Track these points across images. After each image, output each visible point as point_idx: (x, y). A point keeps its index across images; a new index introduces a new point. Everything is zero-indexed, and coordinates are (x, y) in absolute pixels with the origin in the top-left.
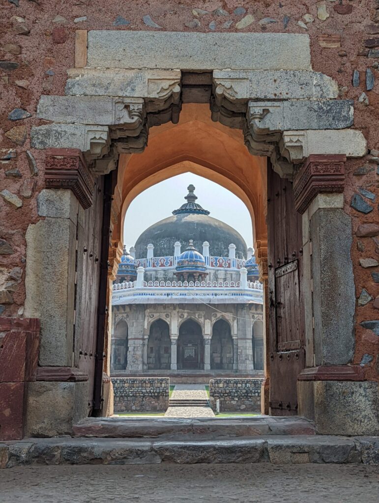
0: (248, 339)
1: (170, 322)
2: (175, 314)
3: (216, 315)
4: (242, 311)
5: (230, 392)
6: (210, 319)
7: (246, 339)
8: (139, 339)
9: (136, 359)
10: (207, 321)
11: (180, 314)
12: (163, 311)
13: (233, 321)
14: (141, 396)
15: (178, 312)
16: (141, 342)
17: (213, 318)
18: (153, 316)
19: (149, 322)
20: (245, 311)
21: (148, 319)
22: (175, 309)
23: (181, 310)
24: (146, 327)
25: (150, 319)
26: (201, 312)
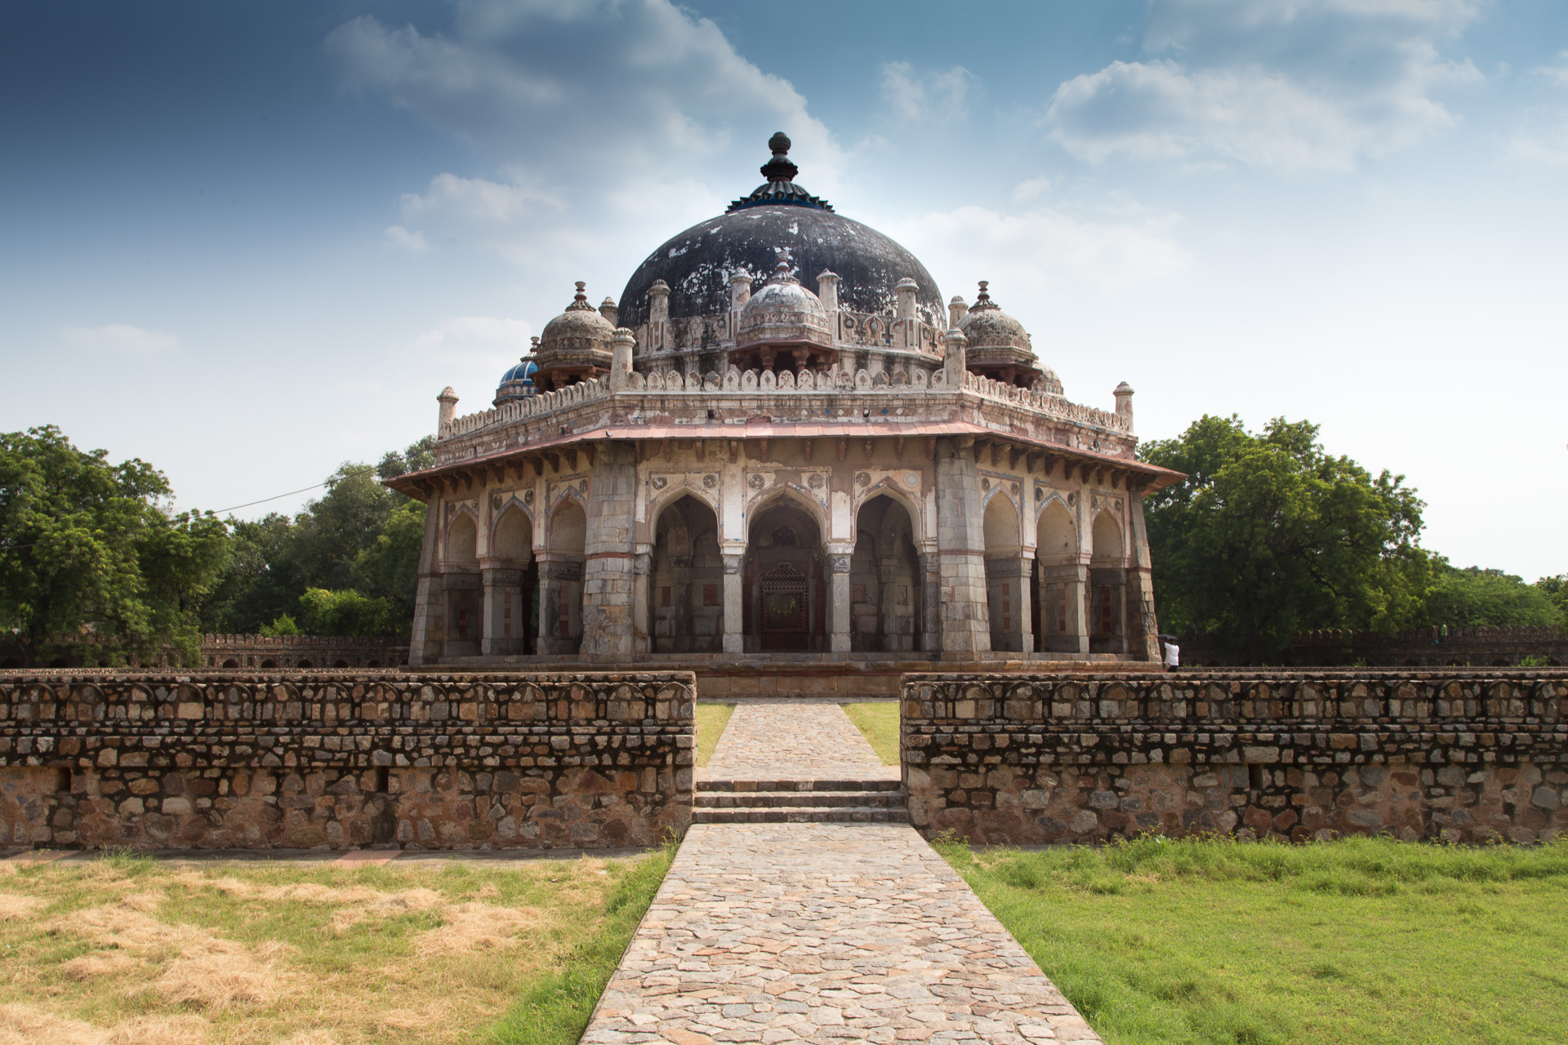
0: (973, 552)
1: (720, 503)
2: (733, 476)
3: (868, 478)
4: (952, 463)
5: (1014, 746)
6: (849, 492)
7: (965, 552)
8: (622, 555)
9: (610, 619)
10: (839, 497)
11: (750, 476)
12: (696, 465)
13: (924, 495)
14: (544, 768)
15: (745, 469)
16: (626, 564)
17: (858, 489)
18: (665, 483)
19: (651, 504)
20: (963, 463)
21: (648, 494)
22: (733, 458)
23: (753, 463)
24: (641, 516)
25: (655, 493)
26: (819, 470)
